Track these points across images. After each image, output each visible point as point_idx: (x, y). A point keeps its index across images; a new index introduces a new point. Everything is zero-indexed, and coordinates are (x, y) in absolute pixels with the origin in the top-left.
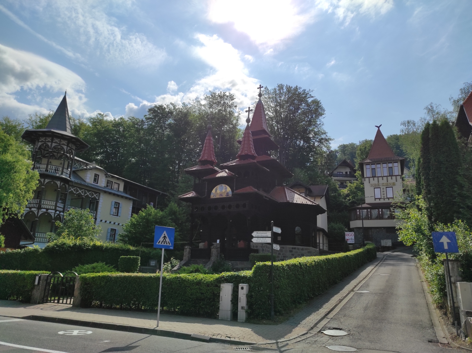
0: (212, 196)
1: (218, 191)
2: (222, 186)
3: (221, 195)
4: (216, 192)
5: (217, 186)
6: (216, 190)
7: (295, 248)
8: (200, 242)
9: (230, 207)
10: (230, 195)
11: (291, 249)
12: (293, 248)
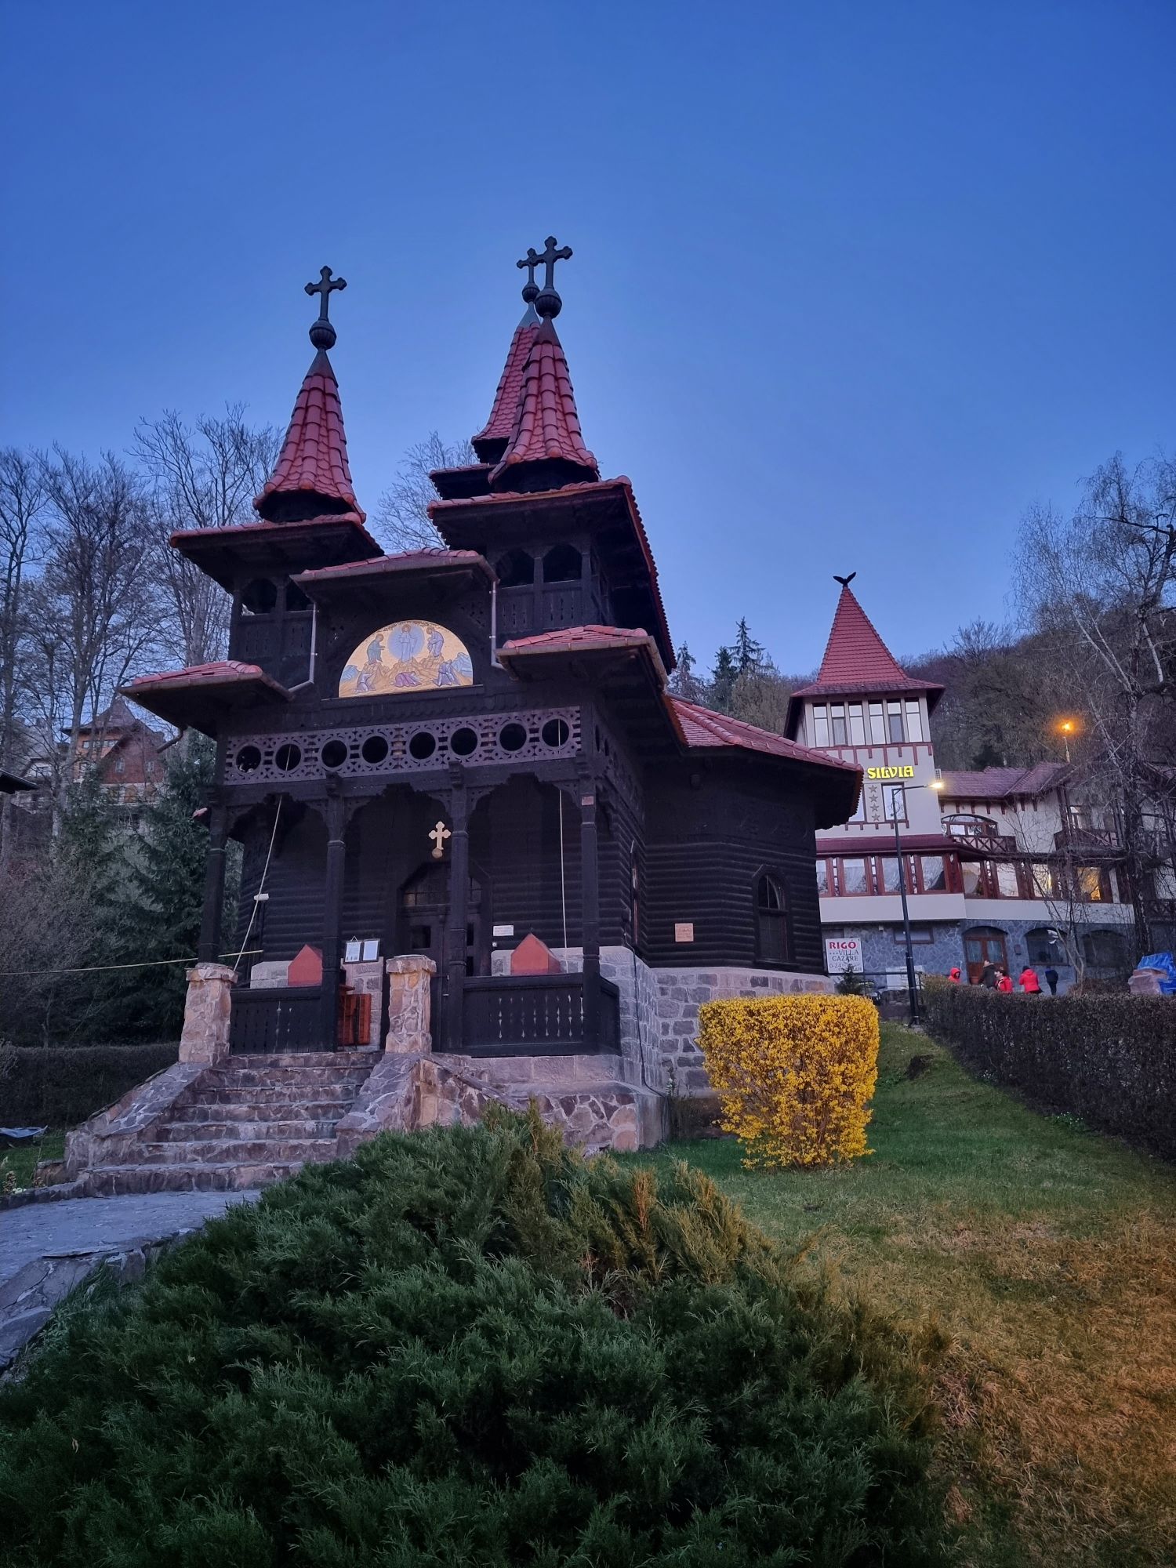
0: (349, 686)
1: (389, 660)
2: (407, 626)
3: (404, 677)
4: (372, 662)
5: (382, 631)
6: (375, 653)
7: (765, 982)
8: (260, 959)
9: (464, 742)
10: (459, 677)
11: (749, 987)
12: (755, 982)
